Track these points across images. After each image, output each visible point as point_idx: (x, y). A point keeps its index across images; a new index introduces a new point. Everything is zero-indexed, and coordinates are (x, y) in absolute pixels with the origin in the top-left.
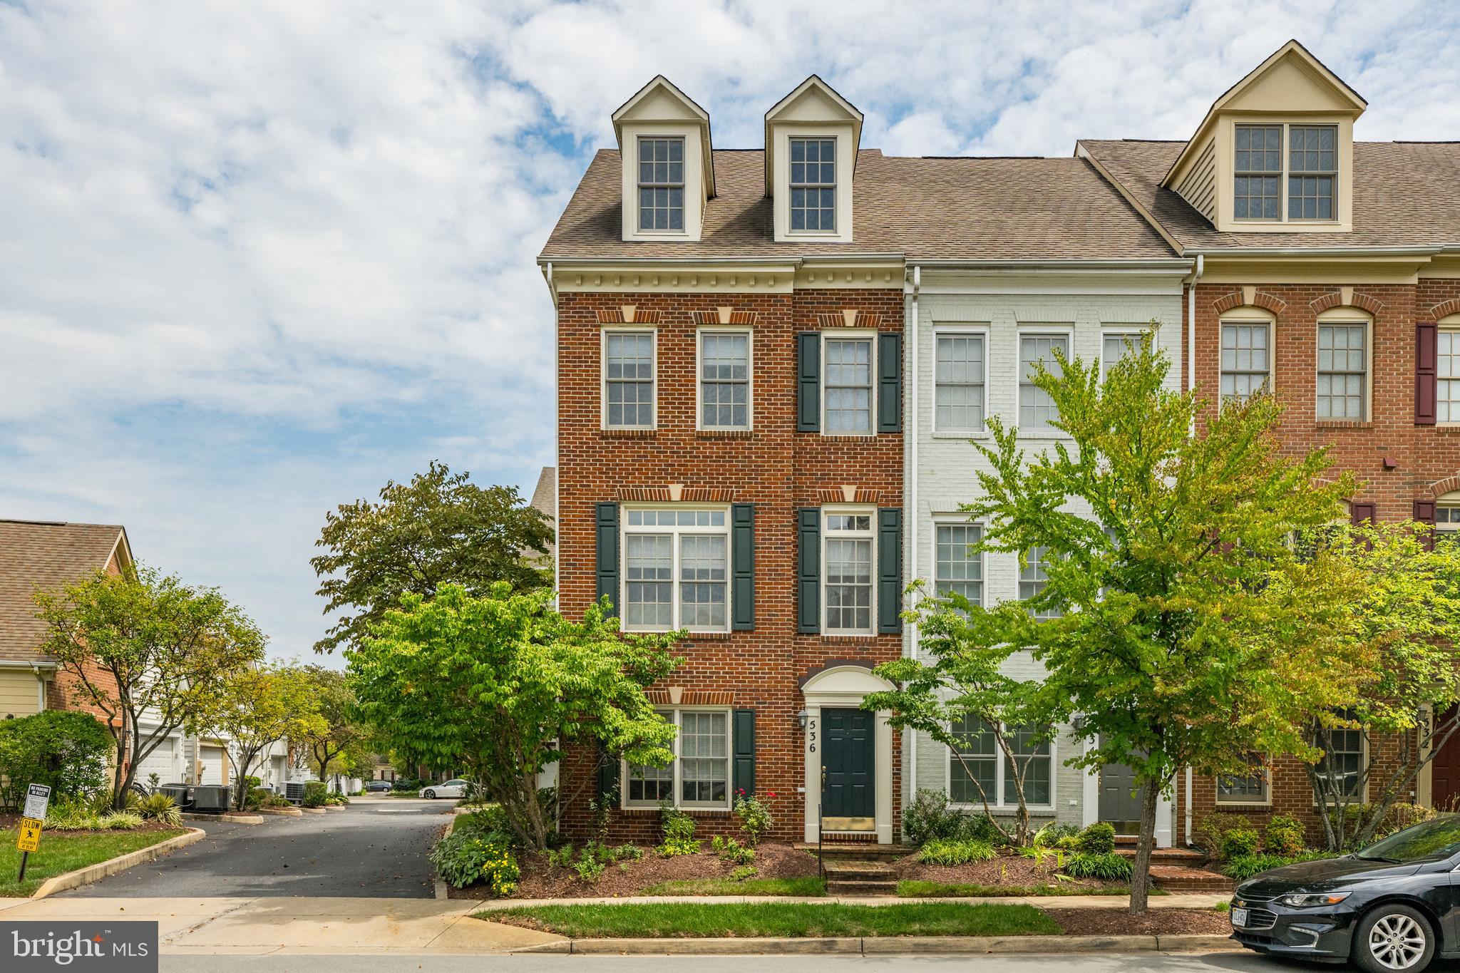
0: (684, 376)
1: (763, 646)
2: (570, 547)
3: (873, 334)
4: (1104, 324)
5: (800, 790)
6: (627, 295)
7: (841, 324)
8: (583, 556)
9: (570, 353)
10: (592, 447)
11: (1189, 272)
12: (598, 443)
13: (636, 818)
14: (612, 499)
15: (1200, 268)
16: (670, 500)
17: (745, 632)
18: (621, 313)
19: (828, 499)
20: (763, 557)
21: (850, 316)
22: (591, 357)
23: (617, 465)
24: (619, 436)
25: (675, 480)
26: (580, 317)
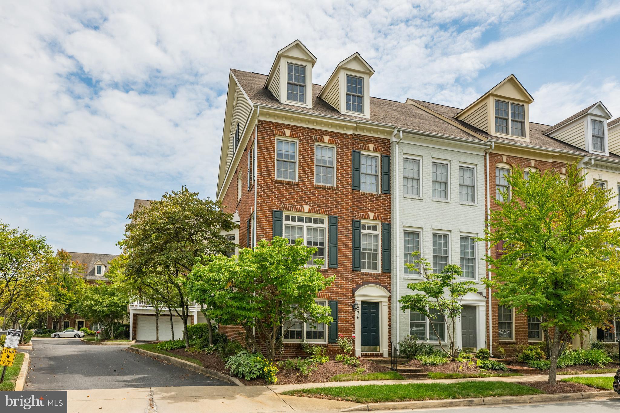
0: (310, 162)
1: (341, 275)
2: (261, 228)
3: (378, 155)
4: (460, 162)
5: (353, 335)
6: (287, 125)
7: (368, 149)
8: (267, 232)
9: (263, 146)
10: (272, 187)
11: (489, 147)
12: (274, 185)
13: (289, 347)
14: (280, 209)
15: (493, 147)
16: (304, 212)
17: (334, 268)
18: (285, 132)
19: (363, 217)
20: (341, 238)
21: (371, 147)
22: (272, 149)
23: (282, 195)
24: (283, 183)
25: (306, 203)
26: (267, 131)
